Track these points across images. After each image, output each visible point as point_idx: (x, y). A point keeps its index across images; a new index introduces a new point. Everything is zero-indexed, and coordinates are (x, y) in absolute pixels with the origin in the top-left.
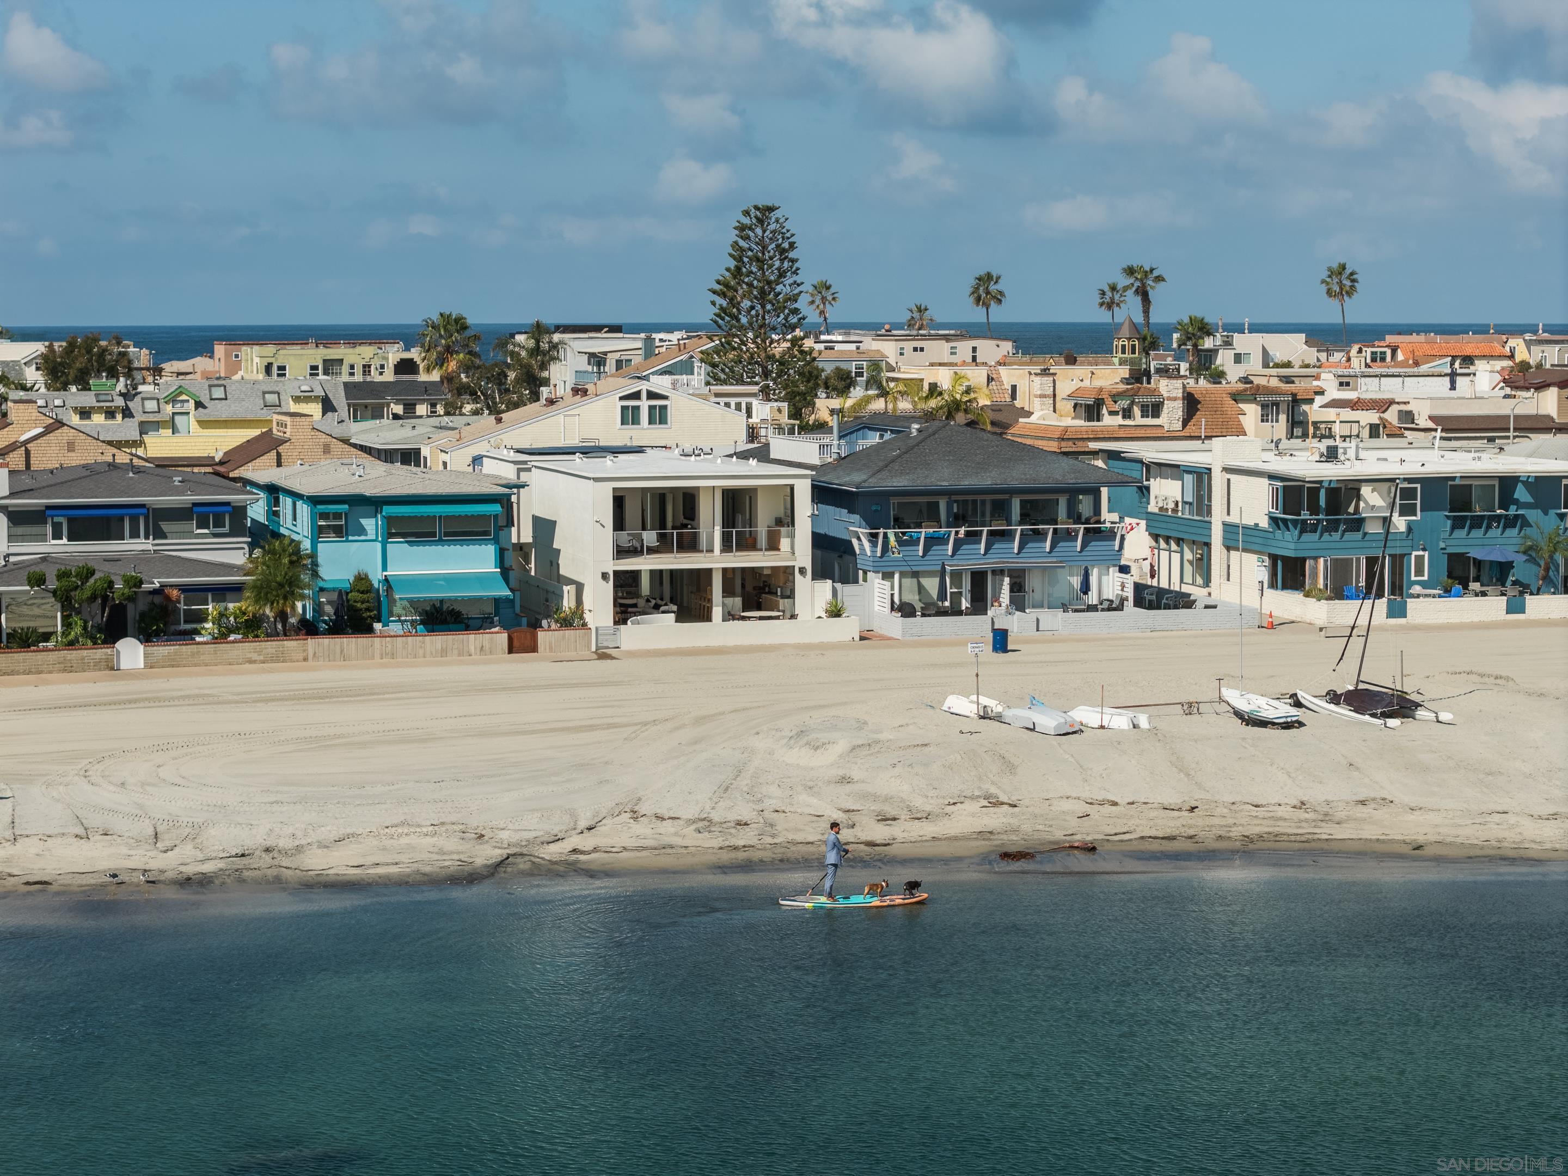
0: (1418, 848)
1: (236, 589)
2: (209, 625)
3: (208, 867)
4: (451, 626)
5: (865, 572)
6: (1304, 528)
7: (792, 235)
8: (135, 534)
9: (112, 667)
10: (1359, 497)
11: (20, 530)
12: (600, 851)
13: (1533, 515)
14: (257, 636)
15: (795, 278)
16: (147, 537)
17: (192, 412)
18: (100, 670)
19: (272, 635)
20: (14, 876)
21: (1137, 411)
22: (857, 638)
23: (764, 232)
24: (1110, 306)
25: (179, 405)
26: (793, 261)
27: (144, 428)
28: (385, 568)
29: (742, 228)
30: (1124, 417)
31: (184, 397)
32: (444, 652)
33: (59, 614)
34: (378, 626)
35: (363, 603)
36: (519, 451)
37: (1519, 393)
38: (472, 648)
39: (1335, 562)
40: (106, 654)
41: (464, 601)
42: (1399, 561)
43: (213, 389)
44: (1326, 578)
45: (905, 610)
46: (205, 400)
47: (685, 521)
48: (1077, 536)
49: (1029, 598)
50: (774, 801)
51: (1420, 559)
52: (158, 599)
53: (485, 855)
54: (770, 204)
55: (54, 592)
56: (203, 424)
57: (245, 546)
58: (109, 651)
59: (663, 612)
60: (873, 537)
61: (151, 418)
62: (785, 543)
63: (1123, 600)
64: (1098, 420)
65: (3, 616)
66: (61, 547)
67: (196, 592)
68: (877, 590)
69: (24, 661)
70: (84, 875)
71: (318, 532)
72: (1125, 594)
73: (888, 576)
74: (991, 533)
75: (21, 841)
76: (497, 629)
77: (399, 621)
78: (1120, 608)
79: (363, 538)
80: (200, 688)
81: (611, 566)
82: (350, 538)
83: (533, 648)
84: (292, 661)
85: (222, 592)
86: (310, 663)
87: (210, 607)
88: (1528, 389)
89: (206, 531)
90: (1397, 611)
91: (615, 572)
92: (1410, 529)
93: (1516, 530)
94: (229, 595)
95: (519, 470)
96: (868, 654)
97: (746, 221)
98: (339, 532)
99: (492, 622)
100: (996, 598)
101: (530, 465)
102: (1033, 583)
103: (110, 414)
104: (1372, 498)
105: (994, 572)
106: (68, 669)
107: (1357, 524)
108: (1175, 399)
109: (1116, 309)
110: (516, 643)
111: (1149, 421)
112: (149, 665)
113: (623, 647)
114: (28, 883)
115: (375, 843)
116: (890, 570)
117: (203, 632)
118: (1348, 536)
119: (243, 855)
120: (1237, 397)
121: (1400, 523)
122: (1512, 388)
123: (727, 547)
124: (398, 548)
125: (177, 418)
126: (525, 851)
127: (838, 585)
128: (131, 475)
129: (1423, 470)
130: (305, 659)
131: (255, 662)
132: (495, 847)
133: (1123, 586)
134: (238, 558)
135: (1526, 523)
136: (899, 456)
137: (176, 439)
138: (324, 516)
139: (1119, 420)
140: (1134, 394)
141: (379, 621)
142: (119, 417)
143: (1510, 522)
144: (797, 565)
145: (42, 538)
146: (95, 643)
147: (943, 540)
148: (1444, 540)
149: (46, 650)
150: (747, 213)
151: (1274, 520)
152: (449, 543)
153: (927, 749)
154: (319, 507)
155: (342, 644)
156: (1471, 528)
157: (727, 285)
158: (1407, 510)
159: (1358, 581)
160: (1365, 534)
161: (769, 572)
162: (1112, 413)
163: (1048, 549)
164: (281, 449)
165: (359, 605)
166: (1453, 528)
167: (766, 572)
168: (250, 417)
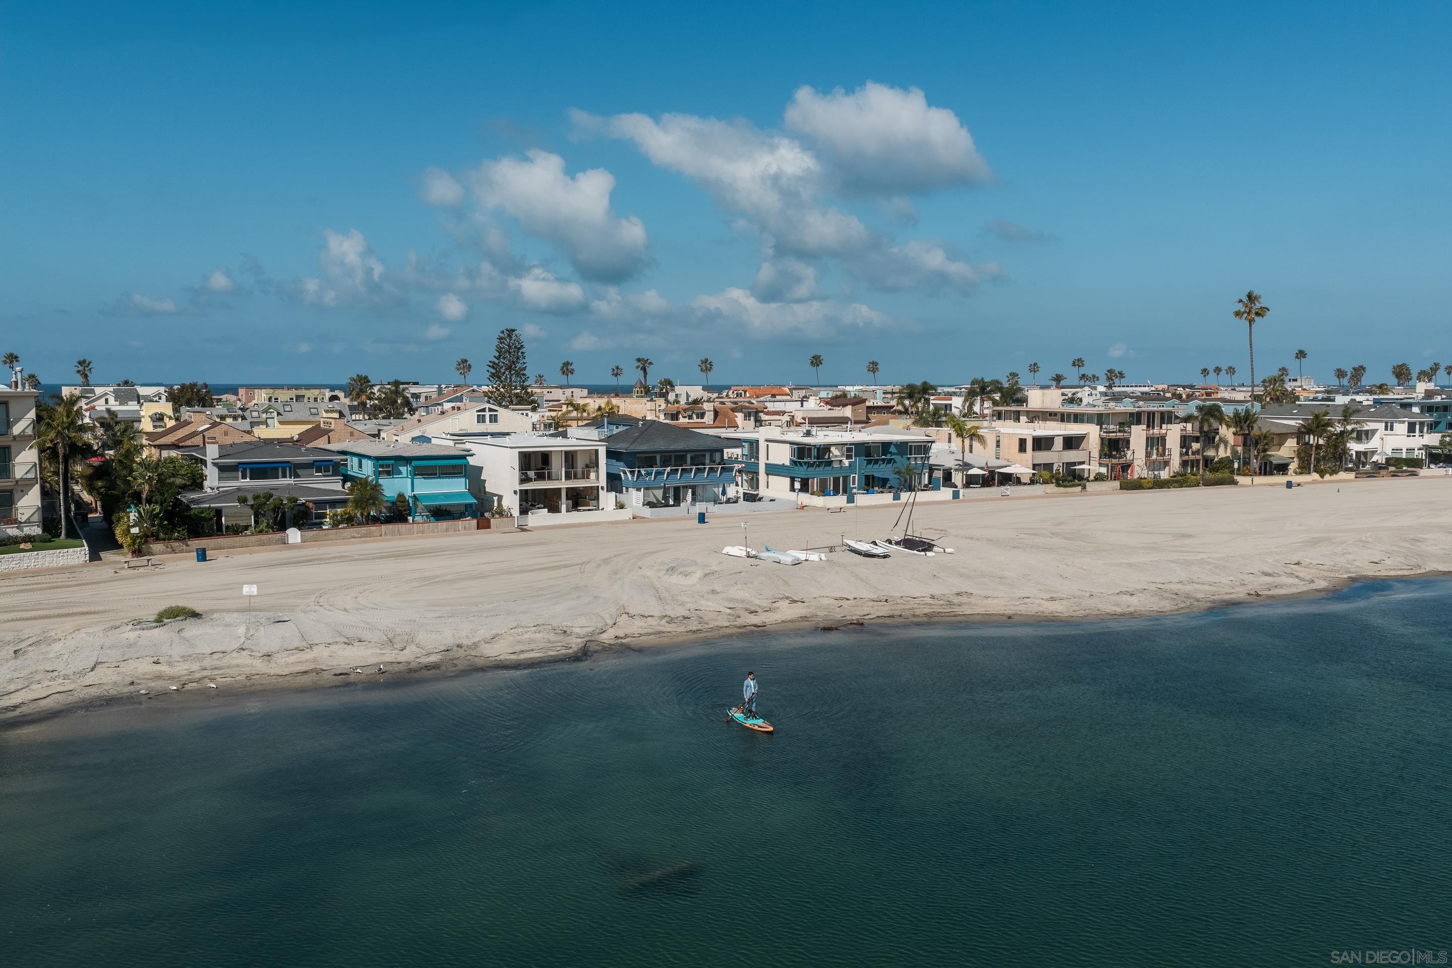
0: (1010, 617)
1: (343, 502)
2: (328, 520)
3: (433, 659)
4: (447, 517)
5: (627, 488)
6: (810, 465)
7: (522, 342)
8: (284, 476)
9: (284, 542)
10: (830, 452)
11: (225, 475)
12: (628, 637)
13: (897, 458)
14: (353, 525)
15: (524, 360)
16: (291, 477)
17: (276, 417)
18: (278, 544)
19: (360, 524)
20: (325, 670)
21: (694, 416)
22: (631, 518)
23: (510, 340)
24: (616, 375)
25: (269, 414)
26: (523, 353)
27: (253, 424)
28: (413, 491)
29: (501, 338)
30: (689, 419)
31: (271, 410)
32: (447, 530)
33: (253, 516)
34: (410, 518)
35: (402, 507)
36: (452, 435)
37: (834, 408)
38: (460, 527)
39: (821, 479)
40: (281, 536)
41: (451, 505)
42: (846, 479)
43: (285, 407)
44: (817, 487)
45: (651, 505)
46: (281, 411)
47: (543, 466)
48: (717, 470)
49: (698, 498)
50: (690, 605)
51: (854, 477)
52: (302, 508)
53: (575, 644)
54: (513, 328)
55: (252, 506)
56: (281, 423)
57: (340, 481)
58: (283, 535)
59: (538, 508)
60: (632, 473)
61: (256, 420)
62: (593, 475)
63: (739, 498)
64: (677, 420)
65: (223, 518)
66: (247, 482)
67: (321, 504)
68: (634, 496)
69: (239, 541)
70: (365, 668)
71: (378, 474)
72: (739, 495)
73: (639, 490)
74: (682, 470)
75: (315, 647)
76: (469, 518)
77: (421, 515)
78: (736, 502)
79: (400, 476)
80: (339, 553)
81: (518, 488)
82: (395, 476)
83: (489, 527)
84: (374, 537)
85: (333, 504)
86: (383, 537)
87: (328, 511)
88: (839, 406)
89: (320, 474)
90: (851, 500)
91: (521, 490)
92: (850, 465)
93: (891, 464)
94: (337, 505)
95: (455, 443)
96: (638, 526)
97: (502, 335)
98: (388, 473)
99: (465, 515)
100: (684, 499)
101: (465, 441)
102: (699, 491)
103: (235, 418)
104: (835, 451)
105: (683, 487)
106: (262, 544)
107: (829, 463)
108: (710, 411)
109: (619, 376)
110: (480, 525)
111: (700, 420)
112: (303, 541)
113: (530, 525)
114: (335, 675)
115: (512, 638)
116: (640, 487)
117: (325, 523)
118: (827, 468)
119: (448, 650)
120: (733, 410)
121: (846, 462)
122: (831, 406)
123: (568, 477)
124: (419, 481)
125: (268, 420)
126: (593, 638)
127: (618, 494)
128: (278, 447)
129: (854, 440)
130: (381, 536)
131: (356, 537)
132: (577, 637)
133: (737, 492)
134: (338, 487)
135: (895, 462)
136: (639, 436)
137: (268, 430)
138: (382, 466)
139: (687, 420)
140: (693, 410)
141: (410, 516)
142: (240, 419)
143: (890, 461)
144: (600, 485)
145: (237, 479)
146: (273, 531)
147: (662, 473)
148: (864, 469)
149: (246, 535)
150: (503, 332)
151: (791, 461)
152: (443, 478)
153: (742, 574)
154: (380, 462)
155: (399, 527)
156: (874, 464)
157: (494, 363)
158: (849, 457)
159: (830, 488)
160: (833, 467)
161: (582, 489)
162: (684, 417)
163: (706, 476)
164: (330, 434)
165: (400, 508)
166: (867, 464)
167: (581, 489)
168: (304, 419)
